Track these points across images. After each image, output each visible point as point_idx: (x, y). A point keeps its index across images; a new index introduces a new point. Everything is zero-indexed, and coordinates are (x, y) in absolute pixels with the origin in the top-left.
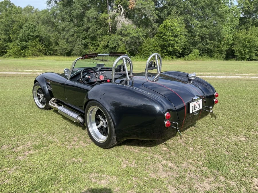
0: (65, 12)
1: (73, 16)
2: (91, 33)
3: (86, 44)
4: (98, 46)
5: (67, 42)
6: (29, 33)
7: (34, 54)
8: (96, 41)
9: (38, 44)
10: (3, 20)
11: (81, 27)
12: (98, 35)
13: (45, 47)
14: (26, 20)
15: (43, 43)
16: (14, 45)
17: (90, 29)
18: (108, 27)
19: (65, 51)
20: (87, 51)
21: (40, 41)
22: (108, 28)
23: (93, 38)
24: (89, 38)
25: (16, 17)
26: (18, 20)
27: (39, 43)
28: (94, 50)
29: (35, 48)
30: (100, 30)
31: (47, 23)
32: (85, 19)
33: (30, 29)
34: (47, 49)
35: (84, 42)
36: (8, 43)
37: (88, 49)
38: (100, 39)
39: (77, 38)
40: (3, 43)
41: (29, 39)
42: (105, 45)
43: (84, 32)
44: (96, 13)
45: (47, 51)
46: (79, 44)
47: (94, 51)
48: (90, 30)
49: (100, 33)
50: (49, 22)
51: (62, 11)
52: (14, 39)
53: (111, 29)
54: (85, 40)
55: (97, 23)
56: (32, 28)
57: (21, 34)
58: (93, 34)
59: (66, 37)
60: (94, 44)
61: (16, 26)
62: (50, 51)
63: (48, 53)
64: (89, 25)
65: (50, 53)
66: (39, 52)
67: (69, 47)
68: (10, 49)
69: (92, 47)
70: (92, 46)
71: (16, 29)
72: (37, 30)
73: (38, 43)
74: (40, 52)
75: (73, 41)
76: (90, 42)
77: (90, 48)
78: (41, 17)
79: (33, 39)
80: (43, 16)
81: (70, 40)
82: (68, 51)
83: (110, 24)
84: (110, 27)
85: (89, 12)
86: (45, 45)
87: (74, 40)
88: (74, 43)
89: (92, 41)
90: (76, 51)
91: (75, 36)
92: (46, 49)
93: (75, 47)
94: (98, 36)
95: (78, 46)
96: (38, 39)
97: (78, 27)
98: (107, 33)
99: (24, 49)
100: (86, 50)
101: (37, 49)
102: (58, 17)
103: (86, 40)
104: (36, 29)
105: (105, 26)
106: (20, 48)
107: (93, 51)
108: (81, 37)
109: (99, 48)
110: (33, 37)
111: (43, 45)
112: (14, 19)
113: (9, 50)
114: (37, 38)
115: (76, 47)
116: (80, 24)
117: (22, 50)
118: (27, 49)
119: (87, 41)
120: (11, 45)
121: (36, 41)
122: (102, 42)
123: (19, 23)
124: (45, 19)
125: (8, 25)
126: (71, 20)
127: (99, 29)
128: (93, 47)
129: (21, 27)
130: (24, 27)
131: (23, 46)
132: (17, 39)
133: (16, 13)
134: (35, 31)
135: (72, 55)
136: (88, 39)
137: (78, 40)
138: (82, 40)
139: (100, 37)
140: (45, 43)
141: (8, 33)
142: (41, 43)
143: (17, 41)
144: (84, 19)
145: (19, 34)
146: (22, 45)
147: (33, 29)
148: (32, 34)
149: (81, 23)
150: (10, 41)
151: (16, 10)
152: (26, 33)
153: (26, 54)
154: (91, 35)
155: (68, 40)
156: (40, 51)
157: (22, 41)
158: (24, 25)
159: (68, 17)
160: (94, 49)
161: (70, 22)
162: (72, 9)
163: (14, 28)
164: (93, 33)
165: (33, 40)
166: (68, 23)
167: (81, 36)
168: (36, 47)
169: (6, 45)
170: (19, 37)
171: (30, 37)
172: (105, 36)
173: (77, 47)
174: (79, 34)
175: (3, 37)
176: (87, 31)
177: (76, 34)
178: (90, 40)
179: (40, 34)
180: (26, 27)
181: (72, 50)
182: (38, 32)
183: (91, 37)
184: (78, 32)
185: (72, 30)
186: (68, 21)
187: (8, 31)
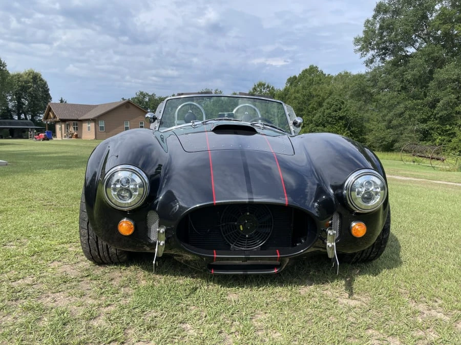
0: (394, 75)
1: (408, 80)
2: (442, 110)
3: (427, 131)
4: (454, 134)
6: (330, 113)
8: (450, 125)
10: (298, 95)
11: (423, 99)
12: (458, 113)
14: (331, 94)
15: (349, 129)
17: (439, 102)
19: (382, 142)
20: (427, 144)
21: (345, 126)
23: (447, 120)
24: (437, 120)
25: (315, 90)
26: (319, 94)
27: (343, 129)
28: (445, 142)
31: (359, 95)
32: (432, 84)
33: (333, 107)
35: (424, 126)
37: (430, 140)
38: (460, 122)
39: (410, 118)
41: (327, 122)
43: (427, 108)
46: (412, 131)
47: (445, 144)
48: (440, 104)
50: (363, 93)
51: (389, 74)
52: (307, 123)
54: (426, 123)
56: (337, 106)
57: (318, 115)
58: (445, 112)
59: (387, 118)
60: (446, 131)
61: (313, 102)
64: (440, 94)
67: (390, 136)
69: (440, 137)
70: (440, 134)
71: (313, 108)
72: (344, 108)
73: (341, 129)
75: (401, 125)
76: (438, 128)
77: (435, 139)
78: (350, 86)
79: (334, 122)
80: (354, 84)
81: (394, 122)
82: (386, 143)
85: (441, 71)
86: (351, 132)
87: (402, 122)
88: (402, 128)
89: (443, 125)
90: (403, 144)
91: (407, 115)
93: (401, 136)
94: (459, 116)
95: (408, 134)
96: (341, 123)
97: (414, 99)
100: (425, 142)
102: (380, 84)
103: (429, 123)
104: (342, 107)
107: (441, 144)
108: (418, 117)
109: (454, 140)
110: (336, 119)
112: (314, 93)
114: (342, 120)
115: (403, 136)
116: (420, 94)
119: (431, 126)
121: (339, 125)
123: (319, 98)
124: (356, 89)
125: (303, 101)
126: (404, 88)
128: (443, 137)
129: (320, 104)
130: (325, 104)
132: (312, 123)
133: (318, 83)
134: (340, 109)
135: (396, 149)
136: (433, 121)
137: (410, 123)
138: (418, 124)
140: (352, 129)
141: (300, 113)
142: (347, 129)
143: (311, 125)
144: (429, 84)
145: (314, 115)
148: (334, 114)
149: (421, 92)
151: (319, 79)
152: (325, 113)
154: (440, 114)
155: (390, 122)
157: (317, 126)
158: (326, 101)
159: (398, 83)
161: (400, 91)
162: (407, 68)
163: (310, 106)
164: (447, 110)
165: (334, 124)
166: (396, 93)
167: (418, 115)
170: (314, 119)
171: (330, 119)
173: (406, 137)
174: (415, 112)
176: (433, 105)
177: (407, 113)
178: (438, 124)
179: (347, 114)
180: (328, 103)
181: (394, 141)
182: (345, 111)
183: (440, 118)
184: (413, 109)
185: (402, 105)
186: (396, 89)
187: (302, 110)
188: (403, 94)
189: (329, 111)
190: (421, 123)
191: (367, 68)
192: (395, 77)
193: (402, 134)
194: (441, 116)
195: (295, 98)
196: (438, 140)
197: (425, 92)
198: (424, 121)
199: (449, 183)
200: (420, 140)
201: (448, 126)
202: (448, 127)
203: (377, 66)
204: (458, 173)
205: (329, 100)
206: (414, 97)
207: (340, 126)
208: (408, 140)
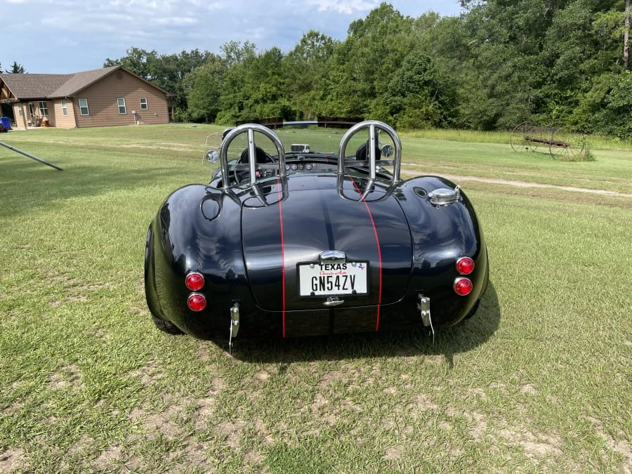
0: (500, 19)
1: (518, 27)
2: (562, 70)
3: (542, 99)
4: (577, 103)
5: (491, 96)
6: (412, 76)
7: (413, 125)
8: (572, 90)
9: (427, 101)
10: (366, 50)
11: (537, 54)
12: (582, 72)
13: (440, 108)
14: (412, 47)
15: (437, 98)
16: (377, 104)
17: (558, 57)
18: (620, 48)
19: (482, 117)
20: (541, 118)
21: (432, 94)
22: (617, 54)
23: (567, 83)
24: (554, 83)
25: (391, 42)
26: (395, 47)
27: (429, 98)
28: (564, 114)
29: (417, 110)
30: (592, 60)
31: (451, 49)
32: (551, 32)
33: (415, 67)
34: (445, 113)
35: (537, 93)
36: (369, 100)
37: (544, 112)
38: (584, 85)
39: (519, 82)
40: (360, 100)
41: (408, 89)
42: (595, 100)
43: (543, 67)
44: (585, 12)
45: (445, 118)
46: (521, 101)
47: (563, 117)
48: (560, 61)
49: (591, 67)
50: (457, 47)
51: (493, 17)
52: (381, 91)
53: (626, 54)
54: (540, 88)
55: (584, 40)
56: (421, 65)
57: (396, 79)
58: (566, 72)
59: (490, 82)
60: (566, 98)
61: (388, 61)
62: (450, 119)
63: (445, 123)
64: (561, 46)
65: (450, 123)
66: (426, 120)
67: (492, 107)
68: (370, 113)
69: (557, 108)
70: (557, 103)
71: (388, 69)
72: (430, 69)
73: (426, 99)
74: (428, 119)
75: (507, 92)
76: (555, 94)
77: (551, 110)
78: (440, 37)
79: (418, 90)
80: (445, 33)
81: (499, 88)
82: (487, 118)
83: (626, 39)
84: (626, 48)
85: (564, 12)
86: (440, 102)
87: (509, 88)
88: (508, 96)
89: (562, 90)
90: (509, 118)
91: (515, 78)
92: (442, 113)
93: (507, 108)
94: (583, 77)
95: (517, 104)
96: (427, 90)
97: (525, 54)
98: (611, 68)
99: (396, 113)
100: (538, 115)
101: (422, 112)
102: (482, 32)
103: (545, 88)
104: (428, 67)
105: (609, 47)
106: (388, 111)
107: (558, 117)
108: (531, 79)
109: (576, 111)
110: (419, 85)
111: (435, 104)
112: (389, 47)
113: (367, 115)
114: (428, 86)
115: (510, 107)
116: (534, 47)
117: (392, 115)
118: (402, 112)
119: (547, 92)
120: (372, 103)
121: (424, 93)
122: (590, 93)
123: (396, 54)
124: (448, 41)
125: (374, 59)
126: (513, 38)
127: (589, 57)
128: (562, 107)
129: (397, 64)
130: (404, 63)
131: (395, 107)
132: (386, 91)
133: (395, 32)
134: (425, 70)
135: (499, 126)
137: (519, 88)
138: (530, 90)
139: (587, 79)
140: (443, 98)
141: (371, 77)
142: (434, 98)
143: (386, 94)
144: (546, 32)
145: (391, 79)
146: (393, 103)
147: (422, 67)
149: (536, 44)
150: (372, 94)
151: (395, 25)
152: (405, 77)
153: (398, 125)
154: (560, 75)
155: (493, 87)
156: (427, 117)
157: (394, 95)
158: (406, 59)
159: (506, 31)
160: (562, 112)
161: (508, 42)
162: (517, 9)
163: (384, 67)
164: (568, 69)
165: (417, 92)
166: (501, 46)
167: (531, 77)
168: (420, 108)
169: (365, 103)
170: (390, 85)
171: (412, 86)
172: (602, 76)
173: (513, 108)
174: (527, 73)
175: (361, 86)
176: (550, 63)
177: (516, 74)
178: (555, 88)
179: (434, 76)
180: (409, 62)
181: (498, 115)
182: (431, 73)
183: (560, 80)
184: (524, 69)
185: (510, 64)
186: (503, 40)
187: (372, 73)
188: (512, 46)
189: (409, 73)
190: (534, 88)
191: (462, 8)
192: (501, 21)
193: (508, 105)
194: (560, 78)
195: (363, 55)
196: (554, 112)
197: (540, 44)
198: (538, 85)
199: (582, 190)
200: (532, 113)
201: (569, 91)
202: (569, 93)
203: (476, 5)
204: (584, 163)
205: (410, 57)
206: (527, 51)
207: (426, 95)
208: (516, 113)
